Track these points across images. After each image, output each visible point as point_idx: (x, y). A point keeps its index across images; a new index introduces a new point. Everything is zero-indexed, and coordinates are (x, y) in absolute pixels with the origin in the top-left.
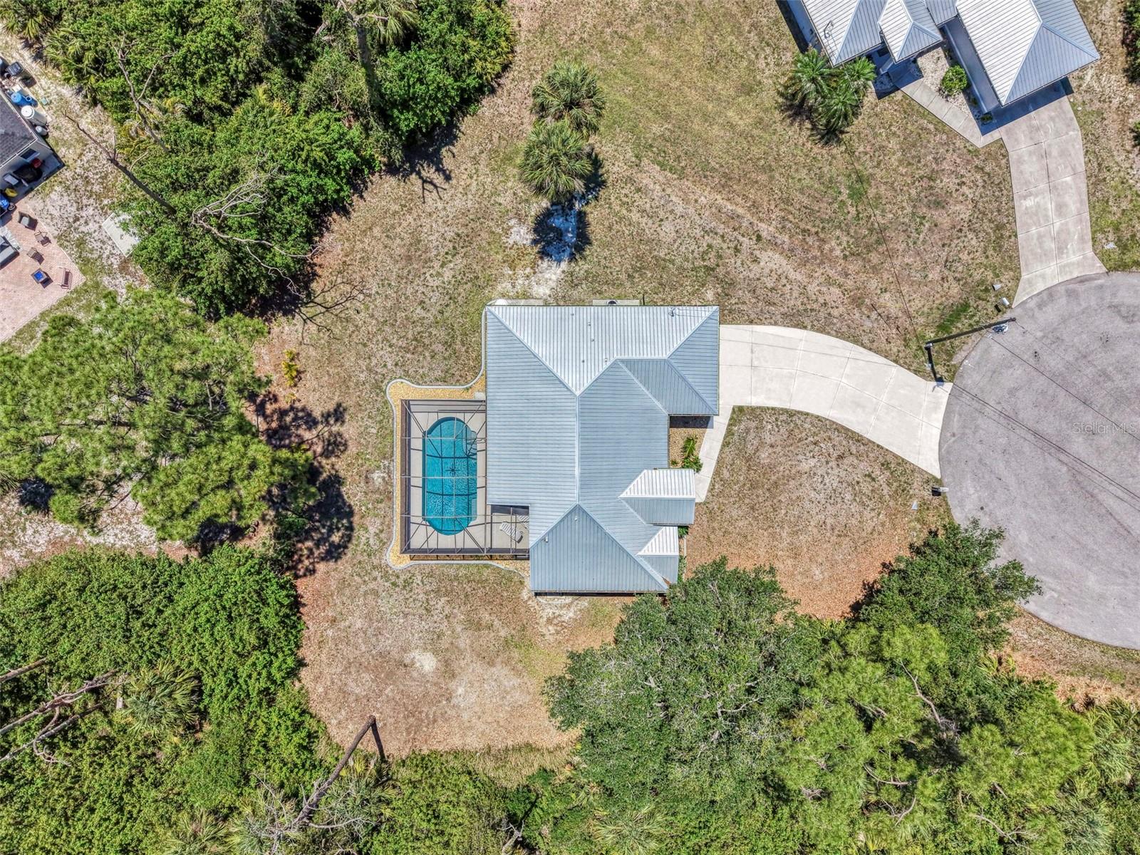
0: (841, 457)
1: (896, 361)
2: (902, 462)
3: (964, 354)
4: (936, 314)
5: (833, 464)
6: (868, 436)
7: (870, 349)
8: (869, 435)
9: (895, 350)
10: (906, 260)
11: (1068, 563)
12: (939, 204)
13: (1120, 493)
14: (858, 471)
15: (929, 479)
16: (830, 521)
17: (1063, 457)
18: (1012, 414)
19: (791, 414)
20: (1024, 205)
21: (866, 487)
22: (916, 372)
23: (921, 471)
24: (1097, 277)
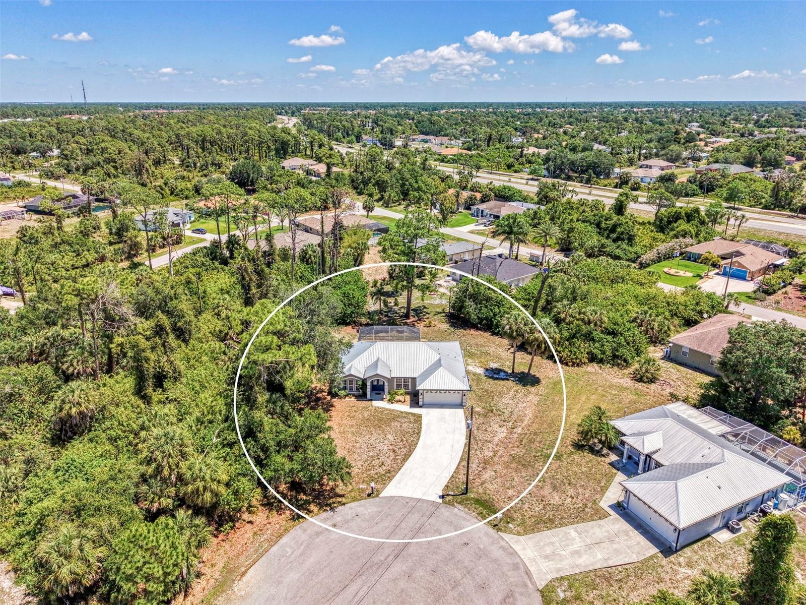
0: (394, 451)
1: (452, 477)
2: (390, 479)
3: (462, 509)
4: (487, 497)
5: (391, 447)
6: (406, 464)
7: (459, 465)
8: (408, 464)
9: (460, 477)
10: (516, 478)
11: (311, 560)
12: (555, 488)
13: (361, 593)
14: (386, 459)
15: (379, 492)
16: (358, 445)
17: (391, 558)
18: (421, 531)
19: (419, 433)
20: (571, 531)
21: (376, 462)
22: (447, 486)
23: (384, 488)
24: (534, 584)
